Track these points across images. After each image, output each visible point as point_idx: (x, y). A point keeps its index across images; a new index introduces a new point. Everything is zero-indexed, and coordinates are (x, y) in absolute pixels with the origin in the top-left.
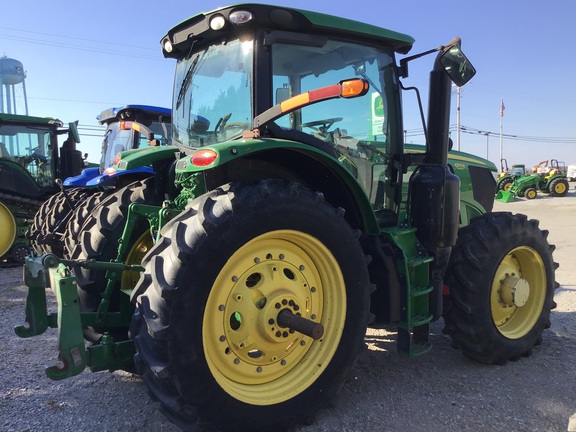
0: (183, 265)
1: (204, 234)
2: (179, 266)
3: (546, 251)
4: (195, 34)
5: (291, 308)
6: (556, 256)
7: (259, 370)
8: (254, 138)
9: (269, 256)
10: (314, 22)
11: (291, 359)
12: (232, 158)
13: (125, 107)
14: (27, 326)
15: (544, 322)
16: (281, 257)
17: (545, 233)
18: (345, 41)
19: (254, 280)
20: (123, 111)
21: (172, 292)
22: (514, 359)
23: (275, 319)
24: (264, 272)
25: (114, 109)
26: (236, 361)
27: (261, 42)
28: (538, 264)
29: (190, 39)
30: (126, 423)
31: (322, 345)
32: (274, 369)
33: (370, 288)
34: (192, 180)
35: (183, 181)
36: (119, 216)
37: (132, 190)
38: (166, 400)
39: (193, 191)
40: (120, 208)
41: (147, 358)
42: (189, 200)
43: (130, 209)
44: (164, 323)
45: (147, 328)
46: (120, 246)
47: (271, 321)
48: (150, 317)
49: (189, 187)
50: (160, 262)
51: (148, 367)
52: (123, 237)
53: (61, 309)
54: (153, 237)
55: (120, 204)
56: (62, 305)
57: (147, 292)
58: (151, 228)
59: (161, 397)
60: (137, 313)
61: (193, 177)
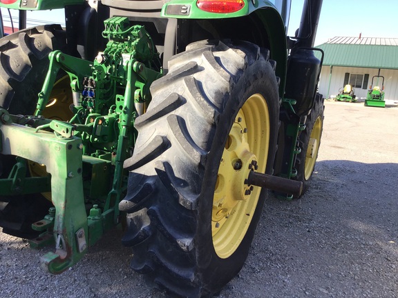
0: (213, 126)
2: (209, 128)
5: (254, 168)
16: (239, 120)
21: (206, 157)
23: (247, 178)
28: (318, 129)
34: (135, 33)
35: (120, 32)
36: (26, 66)
37: (31, 36)
38: (182, 273)
39: (136, 46)
40: (30, 56)
41: (171, 231)
42: (123, 55)
43: (55, 58)
44: (195, 191)
45: (177, 199)
46: (40, 101)
47: (246, 182)
48: (178, 185)
49: (122, 41)
50: (181, 122)
51: (173, 241)
52: (44, 89)
53: (64, 182)
54: (74, 94)
55: (29, 51)
56: (65, 176)
57: (165, 156)
58: (73, 83)
59: (175, 270)
60: (150, 182)
61: (136, 30)
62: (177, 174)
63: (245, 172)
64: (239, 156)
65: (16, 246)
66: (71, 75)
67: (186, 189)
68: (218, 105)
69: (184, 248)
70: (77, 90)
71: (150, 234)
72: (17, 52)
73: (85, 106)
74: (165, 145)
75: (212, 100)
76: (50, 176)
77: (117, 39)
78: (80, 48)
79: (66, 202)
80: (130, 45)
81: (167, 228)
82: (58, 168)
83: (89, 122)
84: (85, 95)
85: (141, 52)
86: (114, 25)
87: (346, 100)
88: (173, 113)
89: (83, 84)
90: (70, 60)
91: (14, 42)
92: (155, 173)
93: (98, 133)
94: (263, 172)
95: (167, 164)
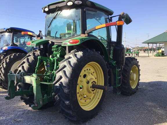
0: (72, 72)
1: (77, 63)
2: (71, 73)
3: (138, 66)
4: (60, 6)
5: (95, 83)
6: (140, 68)
7: (85, 101)
8: (86, 36)
9: (87, 69)
10: (96, 5)
11: (92, 98)
12: (83, 42)
13: (9, 28)
14: (9, 96)
15: (138, 84)
16: (90, 70)
17: (138, 62)
18: (100, 11)
19: (85, 76)
20: (8, 29)
21: (71, 80)
22: (133, 94)
23: (92, 86)
24: (87, 74)
25: (4, 28)
26: (81, 99)
27: (83, 10)
28: (137, 70)
29: (57, 8)
30: (44, 122)
31: (98, 93)
32: (88, 101)
33: (108, 77)
34: (59, 49)
35: (56, 49)
36: (33, 60)
37: (35, 52)
38: (68, 111)
39: (60, 52)
40: (34, 58)
41: (63, 100)
42: (57, 55)
43: (39, 58)
44: (68, 89)
45: (64, 91)
46: (36, 69)
47: (91, 87)
48: (64, 88)
49: (57, 51)
50: (65, 72)
51: (64, 102)
52: (37, 66)
53: (36, 88)
54: (45, 66)
55: (33, 57)
56: (36, 86)
57: (61, 81)
58: (45, 64)
59: (67, 111)
60: (58, 87)
61: (60, 48)
62: (64, 85)
63: (90, 84)
64: (88, 80)
65: (33, 111)
66: (44, 62)
67: (66, 88)
68: (74, 67)
69: (67, 104)
70: (46, 65)
71: (59, 101)
72: (31, 57)
73: (48, 69)
74: (61, 78)
75: (72, 66)
76: (33, 87)
77: (56, 51)
78: (47, 54)
79: (36, 92)
80: (58, 52)
81: (62, 99)
82: (34, 85)
83: (48, 74)
84: (48, 67)
85: (62, 54)
86: (54, 47)
87: (159, 56)
88: (63, 70)
89: (47, 63)
90: (44, 58)
91: (30, 54)
92: (59, 85)
93: (50, 76)
94: (103, 85)
95: (61, 83)
